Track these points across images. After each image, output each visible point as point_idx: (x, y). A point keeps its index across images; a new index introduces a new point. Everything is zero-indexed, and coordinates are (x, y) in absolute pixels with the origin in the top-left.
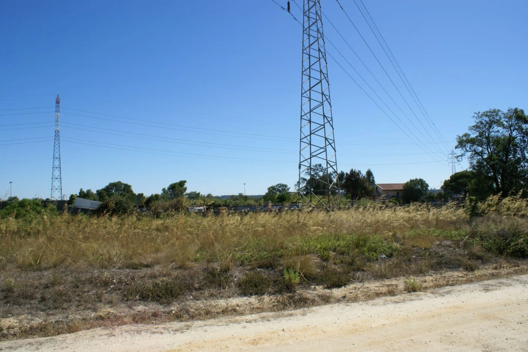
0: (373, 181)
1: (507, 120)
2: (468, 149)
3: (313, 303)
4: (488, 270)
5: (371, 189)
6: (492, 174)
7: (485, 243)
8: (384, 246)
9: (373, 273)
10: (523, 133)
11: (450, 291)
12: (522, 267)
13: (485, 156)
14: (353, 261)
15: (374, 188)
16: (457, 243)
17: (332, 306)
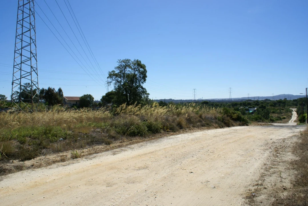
0: (62, 95)
1: (133, 65)
2: (114, 79)
3: (10, 171)
4: (117, 143)
5: (60, 99)
6: (125, 93)
7: (117, 130)
8: (62, 133)
9: (53, 149)
10: (140, 73)
11: (95, 157)
12: (133, 141)
13: (122, 84)
14: (41, 143)
15: (62, 99)
16: (103, 130)
17: (23, 172)
